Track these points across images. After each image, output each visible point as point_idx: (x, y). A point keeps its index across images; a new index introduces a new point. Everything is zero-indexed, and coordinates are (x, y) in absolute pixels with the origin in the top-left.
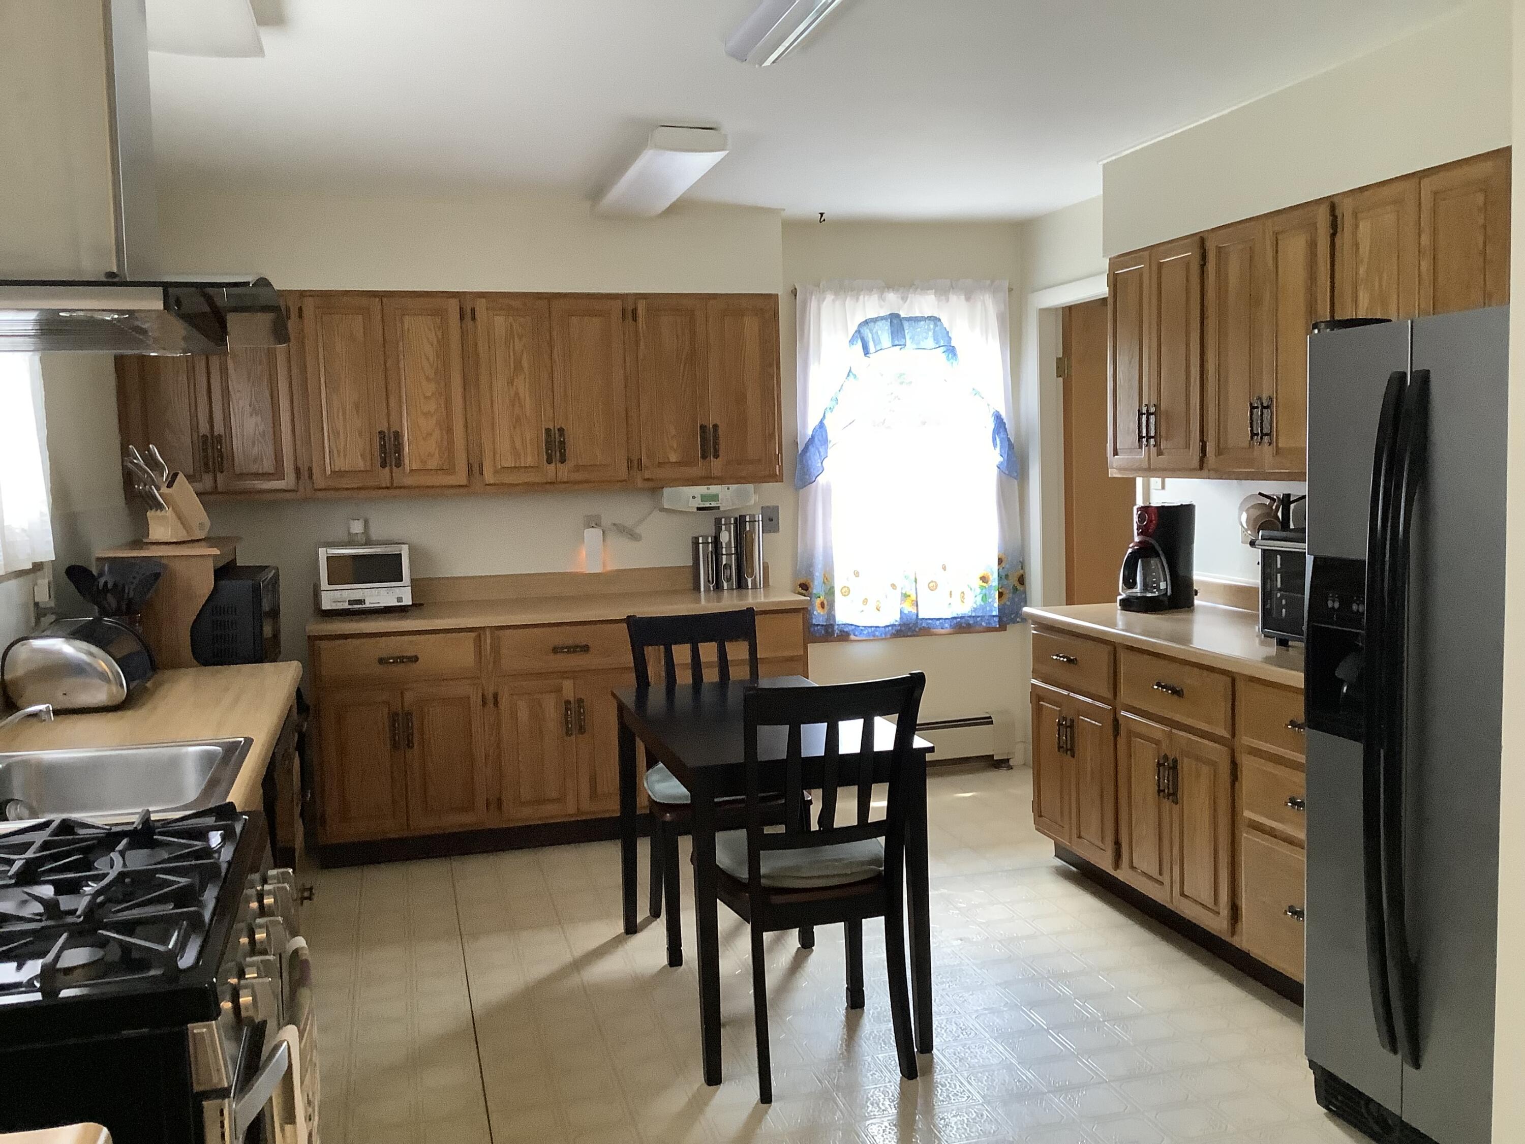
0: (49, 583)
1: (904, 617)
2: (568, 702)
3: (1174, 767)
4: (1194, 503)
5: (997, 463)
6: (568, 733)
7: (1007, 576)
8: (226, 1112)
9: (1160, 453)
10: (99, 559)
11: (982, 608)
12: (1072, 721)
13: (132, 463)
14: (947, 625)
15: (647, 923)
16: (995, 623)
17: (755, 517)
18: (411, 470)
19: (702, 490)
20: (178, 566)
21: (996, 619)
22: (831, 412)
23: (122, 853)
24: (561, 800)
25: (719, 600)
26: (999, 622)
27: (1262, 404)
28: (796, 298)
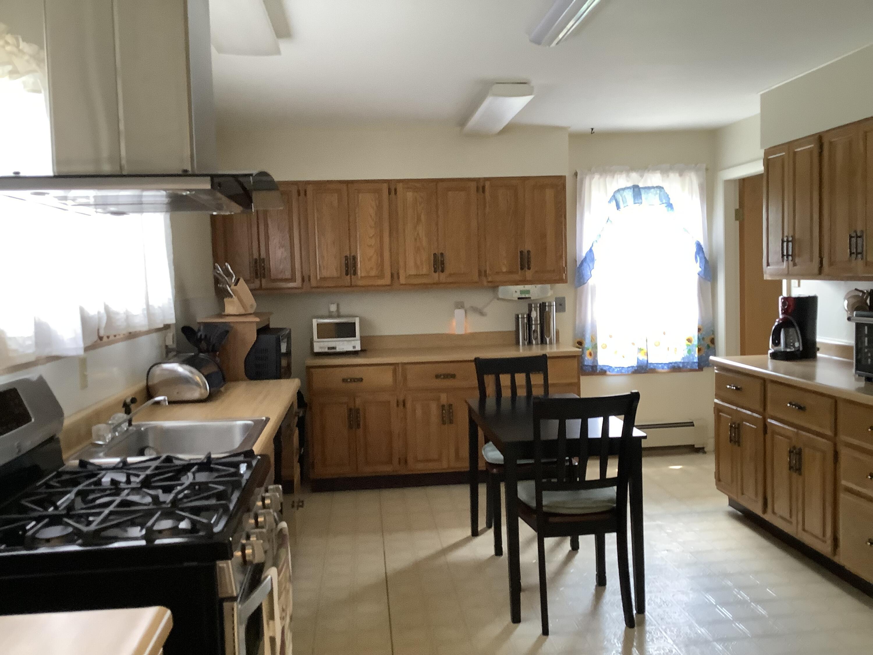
0: (173, 335)
1: (639, 361)
2: (443, 406)
3: (800, 453)
4: (817, 295)
5: (698, 272)
6: (444, 423)
7: (703, 339)
8: (235, 609)
9: (795, 265)
10: (199, 323)
11: (687, 357)
12: (739, 425)
13: (217, 273)
14: (666, 367)
15: (484, 531)
16: (696, 367)
17: (551, 304)
18: (361, 277)
19: (520, 287)
20: (239, 328)
21: (697, 364)
22: (597, 242)
23: (194, 473)
24: (439, 460)
25: (530, 349)
26: (698, 366)
27: (856, 234)
28: (577, 178)
